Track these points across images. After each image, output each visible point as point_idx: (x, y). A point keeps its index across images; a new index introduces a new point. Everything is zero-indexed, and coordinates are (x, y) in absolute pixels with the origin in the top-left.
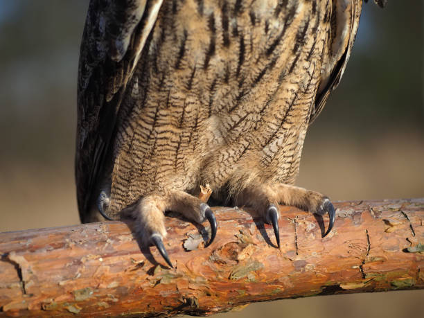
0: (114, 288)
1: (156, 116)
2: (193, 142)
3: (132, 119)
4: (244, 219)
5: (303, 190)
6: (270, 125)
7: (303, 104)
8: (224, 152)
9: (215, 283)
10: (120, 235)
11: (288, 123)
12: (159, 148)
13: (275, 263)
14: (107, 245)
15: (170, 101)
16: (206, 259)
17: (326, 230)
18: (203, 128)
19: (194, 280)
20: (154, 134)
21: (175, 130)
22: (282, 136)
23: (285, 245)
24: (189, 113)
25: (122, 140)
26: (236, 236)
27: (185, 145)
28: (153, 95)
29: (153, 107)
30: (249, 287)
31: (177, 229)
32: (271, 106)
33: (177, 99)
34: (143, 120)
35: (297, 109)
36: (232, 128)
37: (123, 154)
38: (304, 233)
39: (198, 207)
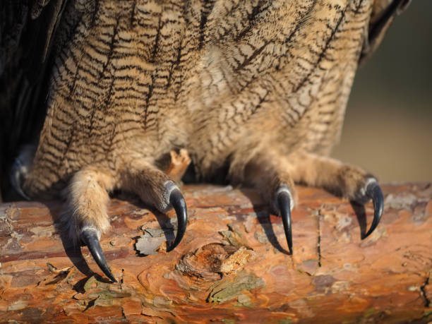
0: (19, 311)
1: (114, 41)
2: (174, 86)
3: (75, 45)
4: (238, 207)
5: (337, 163)
6: (301, 61)
7: (353, 29)
8: (227, 106)
9: (184, 307)
10: (34, 226)
11: (328, 60)
12: (119, 94)
13: (283, 279)
14: (10, 241)
15: (136, 17)
16: (171, 269)
17: (369, 228)
18: (190, 65)
19: (150, 301)
20: (109, 71)
21: (144, 65)
22: (318, 80)
23: (300, 250)
24: (166, 37)
25: (58, 79)
26: (220, 233)
27: (160, 91)
28: (108, 6)
29: (108, 26)
30: (241, 315)
31: (128, 220)
32: (302, 31)
33: (147, 13)
34: (93, 47)
35: (344, 38)
36: (241, 66)
37: (60, 100)
38: (332, 232)
39: (160, 185)
